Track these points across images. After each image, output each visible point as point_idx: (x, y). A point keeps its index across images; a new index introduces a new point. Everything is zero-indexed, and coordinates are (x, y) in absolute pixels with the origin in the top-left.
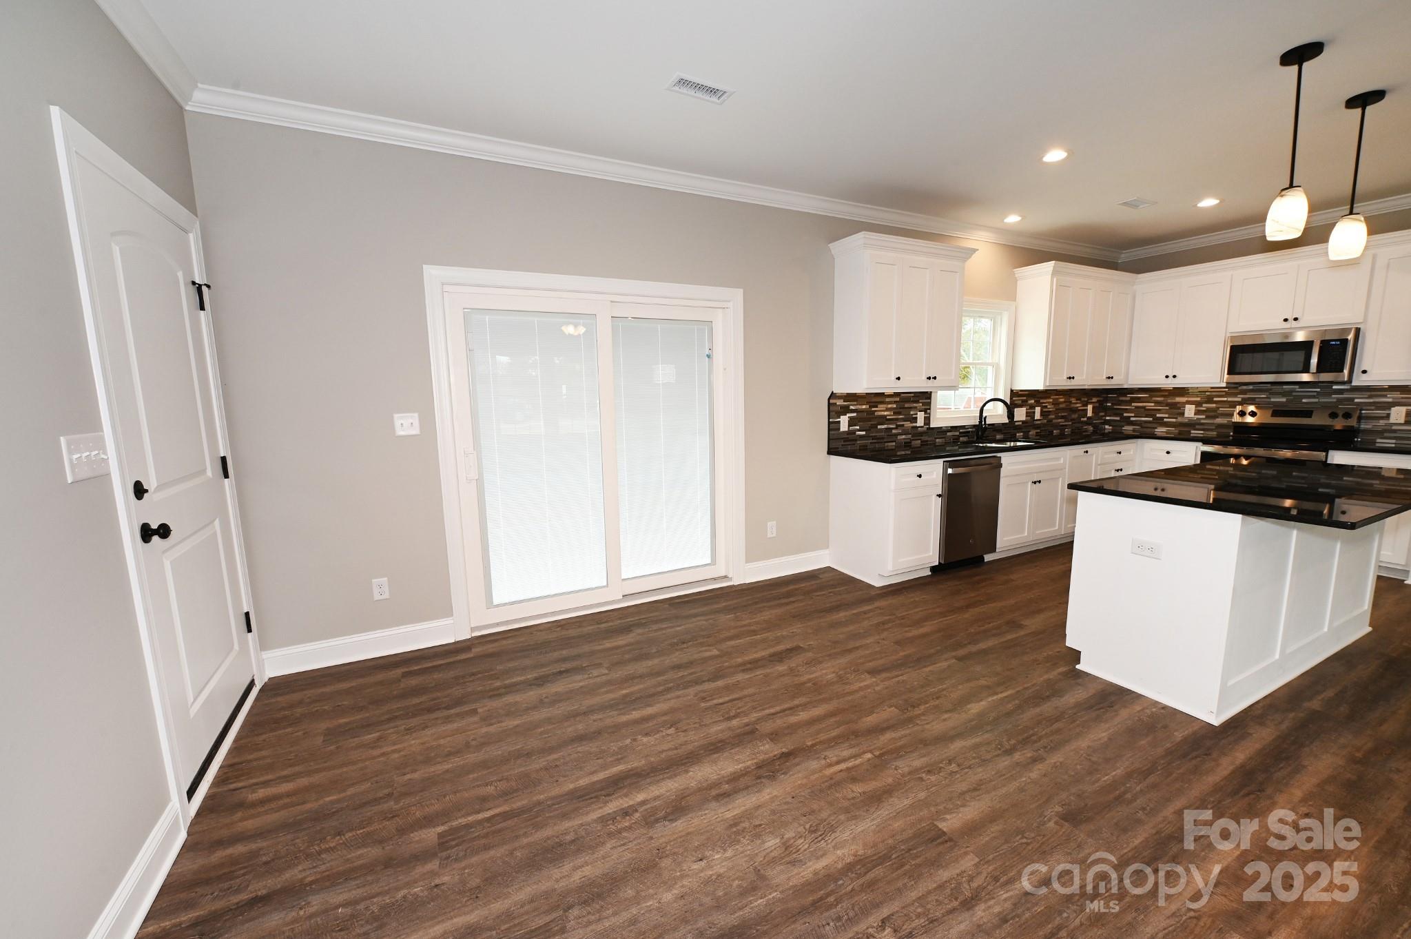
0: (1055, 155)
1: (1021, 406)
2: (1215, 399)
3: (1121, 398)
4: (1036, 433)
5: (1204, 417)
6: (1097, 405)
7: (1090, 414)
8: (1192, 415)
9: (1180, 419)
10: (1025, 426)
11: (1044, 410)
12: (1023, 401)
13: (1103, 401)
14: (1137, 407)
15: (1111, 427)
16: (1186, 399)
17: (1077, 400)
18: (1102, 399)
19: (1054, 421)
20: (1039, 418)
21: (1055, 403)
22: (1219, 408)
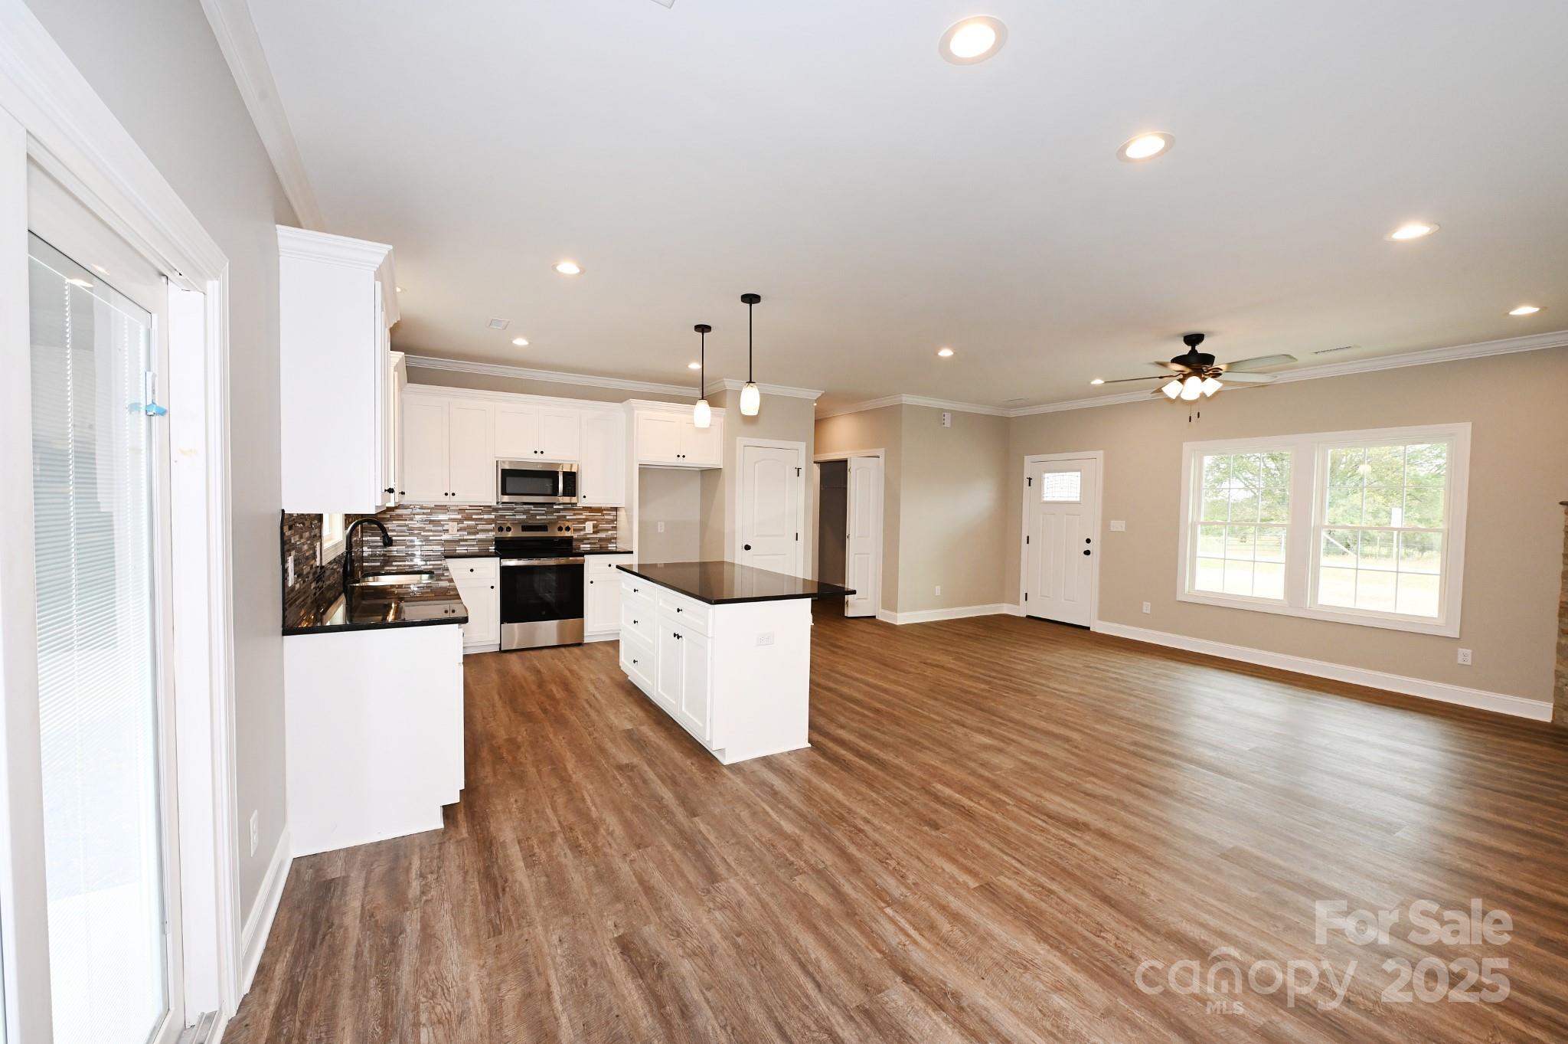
0: (568, 268)
2: (474, 517)
5: (466, 533)
8: (455, 532)
9: (445, 537)
16: (448, 516)
22: (477, 525)
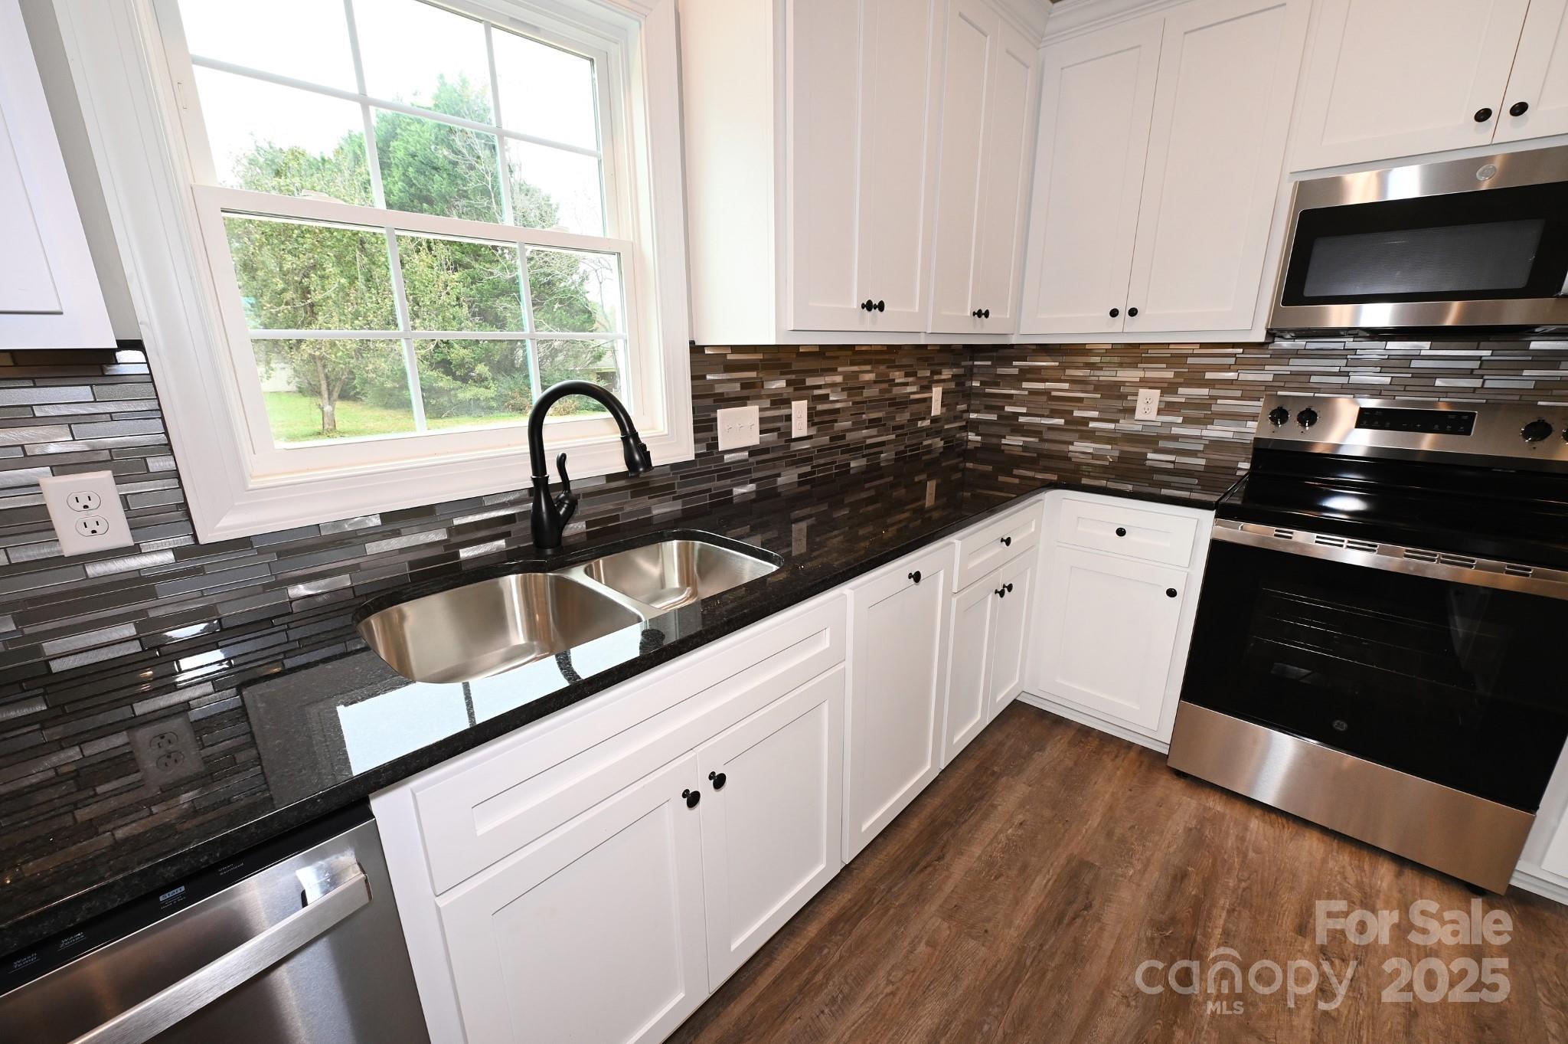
1: (739, 401)
2: (1209, 375)
3: (1001, 371)
4: (800, 476)
5: (1180, 420)
6: (952, 385)
7: (936, 409)
8: (1152, 415)
9: (1125, 425)
10: (758, 463)
11: (820, 407)
12: (746, 385)
13: (964, 375)
14: (1032, 392)
15: (979, 438)
16: (1141, 374)
17: (907, 375)
18: (960, 371)
19: (850, 436)
20: (804, 433)
21: (852, 388)
22: (1216, 398)
